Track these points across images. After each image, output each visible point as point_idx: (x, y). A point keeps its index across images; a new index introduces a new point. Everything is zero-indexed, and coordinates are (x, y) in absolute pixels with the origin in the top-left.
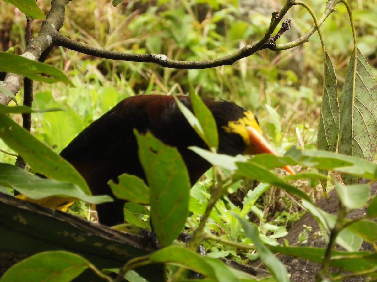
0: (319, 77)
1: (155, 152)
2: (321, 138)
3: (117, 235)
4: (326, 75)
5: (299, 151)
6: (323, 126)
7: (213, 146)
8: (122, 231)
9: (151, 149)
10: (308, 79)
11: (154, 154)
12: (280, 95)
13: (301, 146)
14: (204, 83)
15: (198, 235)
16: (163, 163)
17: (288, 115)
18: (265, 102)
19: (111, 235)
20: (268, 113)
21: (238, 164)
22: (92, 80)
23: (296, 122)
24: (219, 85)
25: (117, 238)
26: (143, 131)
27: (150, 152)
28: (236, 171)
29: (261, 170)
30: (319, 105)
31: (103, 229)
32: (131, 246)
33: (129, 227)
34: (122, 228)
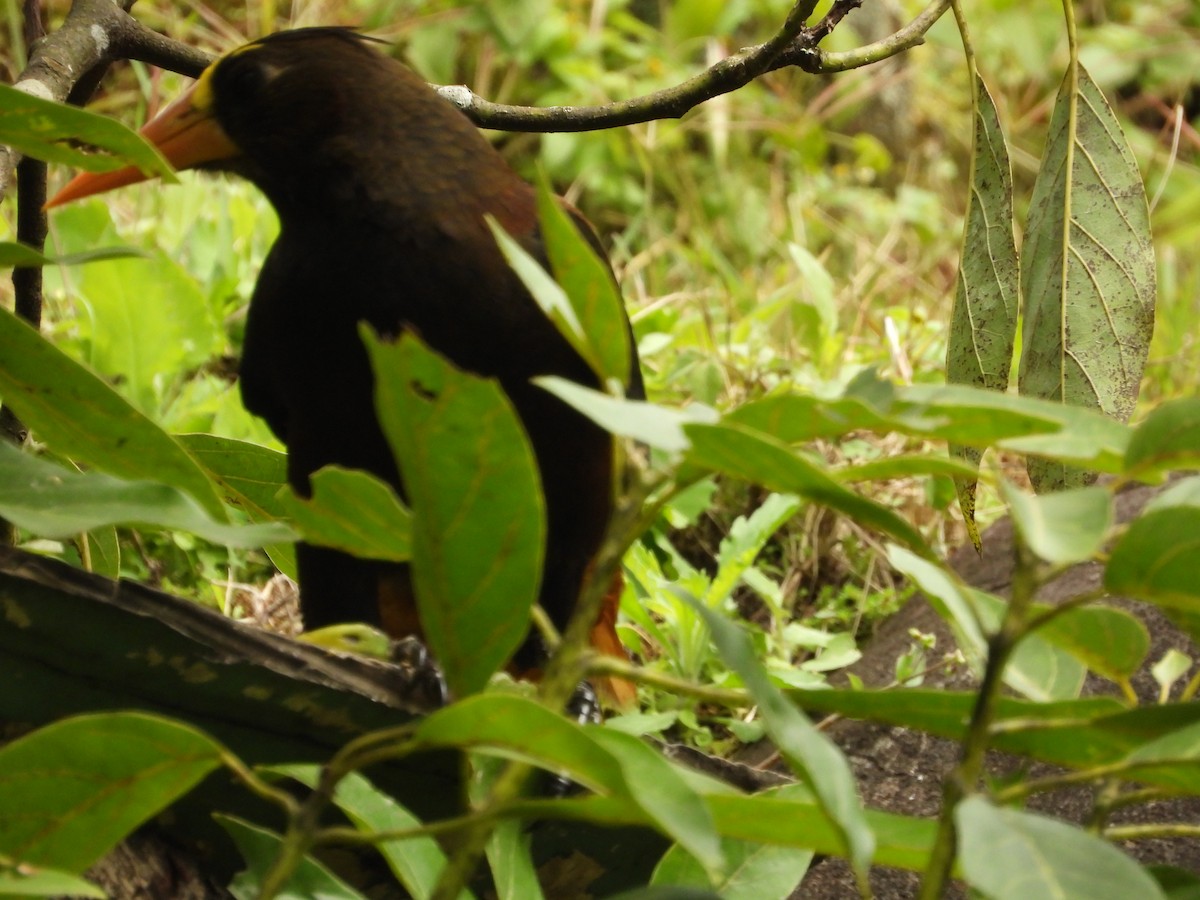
0: (959, 157)
1: (430, 395)
2: (960, 351)
3: (315, 662)
4: (979, 149)
6: (966, 314)
7: (613, 374)
8: (333, 651)
9: (416, 385)
10: (924, 163)
11: (425, 402)
12: (836, 213)
14: (593, 177)
15: (568, 658)
16: (455, 429)
17: (859, 280)
18: (787, 236)
19: (297, 664)
20: (797, 273)
21: (691, 431)
23: (886, 300)
24: (641, 181)
25: (317, 673)
27: (414, 394)
28: (684, 452)
29: (763, 447)
30: (956, 245)
31: (272, 643)
32: (362, 697)
33: (354, 637)
34: (333, 640)
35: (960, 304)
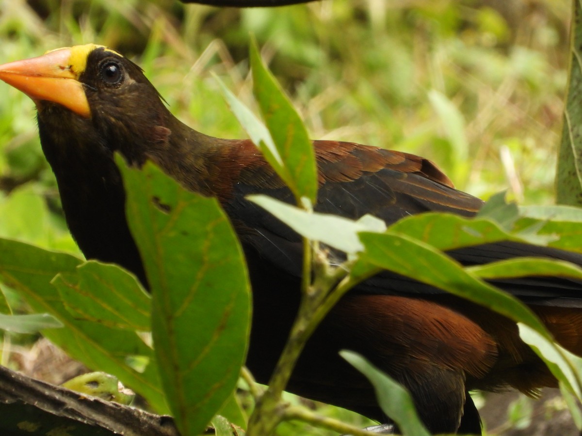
0: (558, 26)
1: (167, 208)
2: (566, 174)
3: (71, 404)
4: (577, 22)
5: (512, 208)
6: (569, 146)
7: (306, 193)
8: (84, 395)
9: (156, 199)
11: (163, 213)
12: (466, 69)
13: (516, 193)
15: (268, 407)
16: (185, 233)
17: (484, 117)
18: (428, 86)
19: (58, 404)
21: (365, 237)
22: (12, 34)
23: (504, 134)
25: (73, 412)
26: (136, 158)
27: (156, 207)
28: (359, 253)
29: (420, 251)
30: (560, 94)
31: (40, 388)
32: (105, 429)
33: (94, 383)
34: (80, 386)
35: (565, 138)
